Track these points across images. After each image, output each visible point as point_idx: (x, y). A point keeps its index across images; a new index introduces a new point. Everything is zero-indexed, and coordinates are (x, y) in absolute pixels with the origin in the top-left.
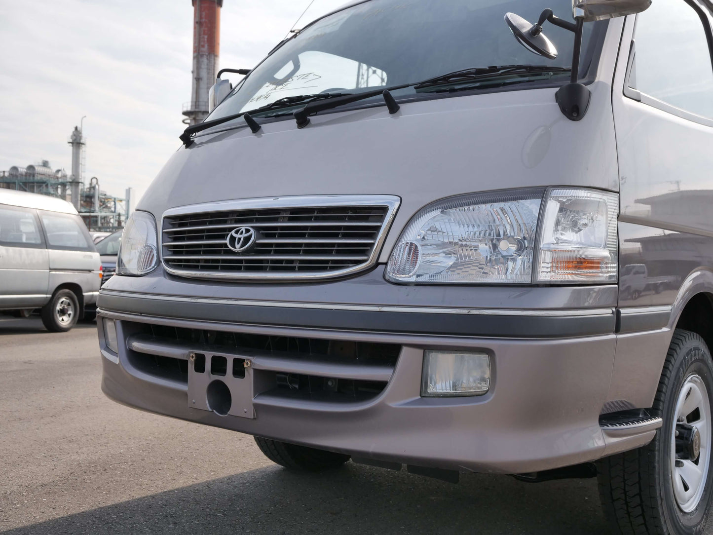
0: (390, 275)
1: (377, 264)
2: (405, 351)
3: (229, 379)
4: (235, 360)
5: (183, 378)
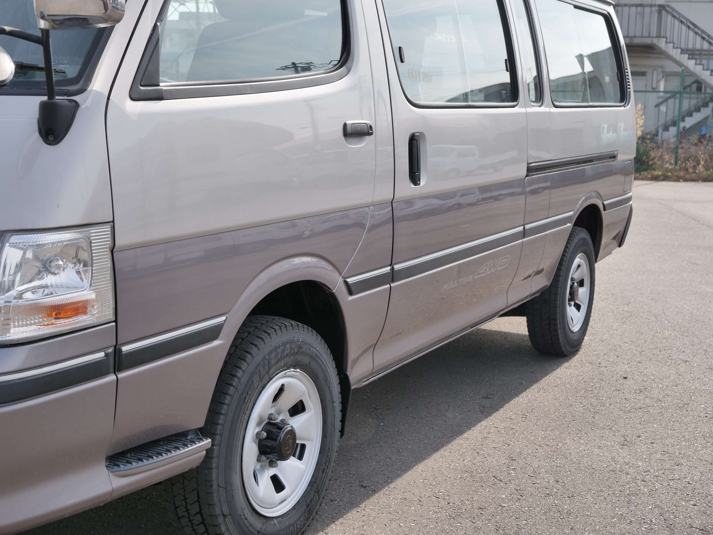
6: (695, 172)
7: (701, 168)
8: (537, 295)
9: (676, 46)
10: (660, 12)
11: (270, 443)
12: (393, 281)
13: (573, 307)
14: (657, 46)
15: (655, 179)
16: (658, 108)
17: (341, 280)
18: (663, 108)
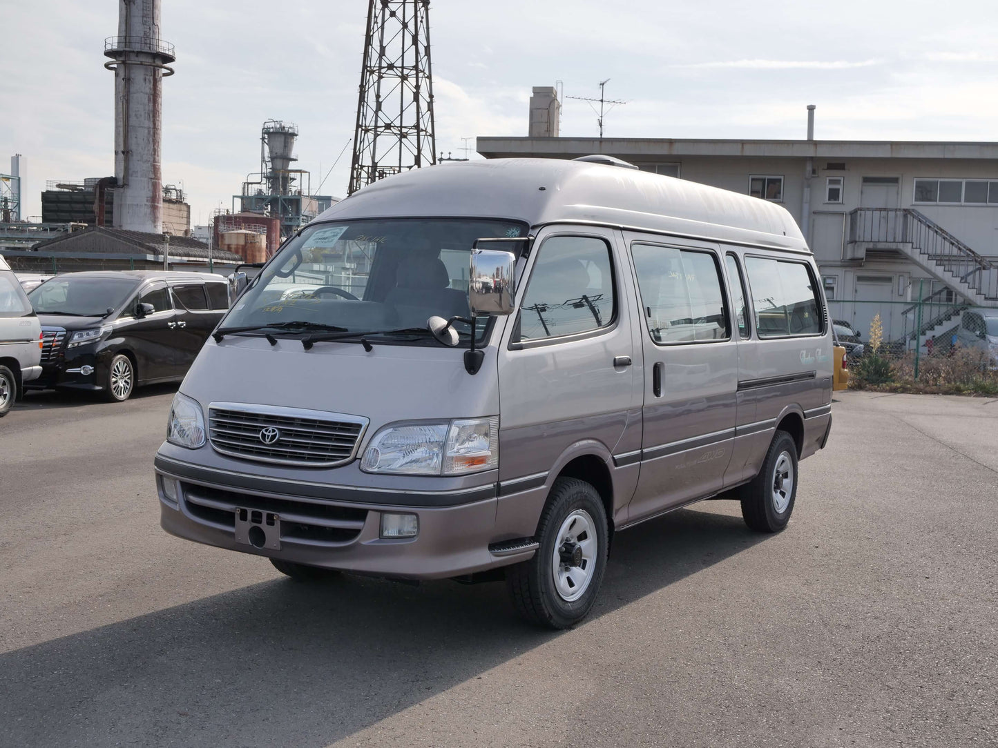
0: (364, 467)
1: (355, 459)
2: (370, 513)
3: (264, 526)
4: (268, 515)
5: (232, 524)
6: (936, 385)
7: (941, 381)
8: (748, 482)
9: (922, 252)
10: (905, 216)
11: (566, 555)
12: (642, 460)
13: (778, 494)
14: (903, 251)
15: (894, 390)
16: (905, 316)
17: (610, 456)
18: (910, 316)
